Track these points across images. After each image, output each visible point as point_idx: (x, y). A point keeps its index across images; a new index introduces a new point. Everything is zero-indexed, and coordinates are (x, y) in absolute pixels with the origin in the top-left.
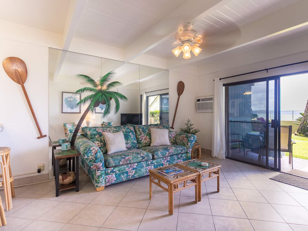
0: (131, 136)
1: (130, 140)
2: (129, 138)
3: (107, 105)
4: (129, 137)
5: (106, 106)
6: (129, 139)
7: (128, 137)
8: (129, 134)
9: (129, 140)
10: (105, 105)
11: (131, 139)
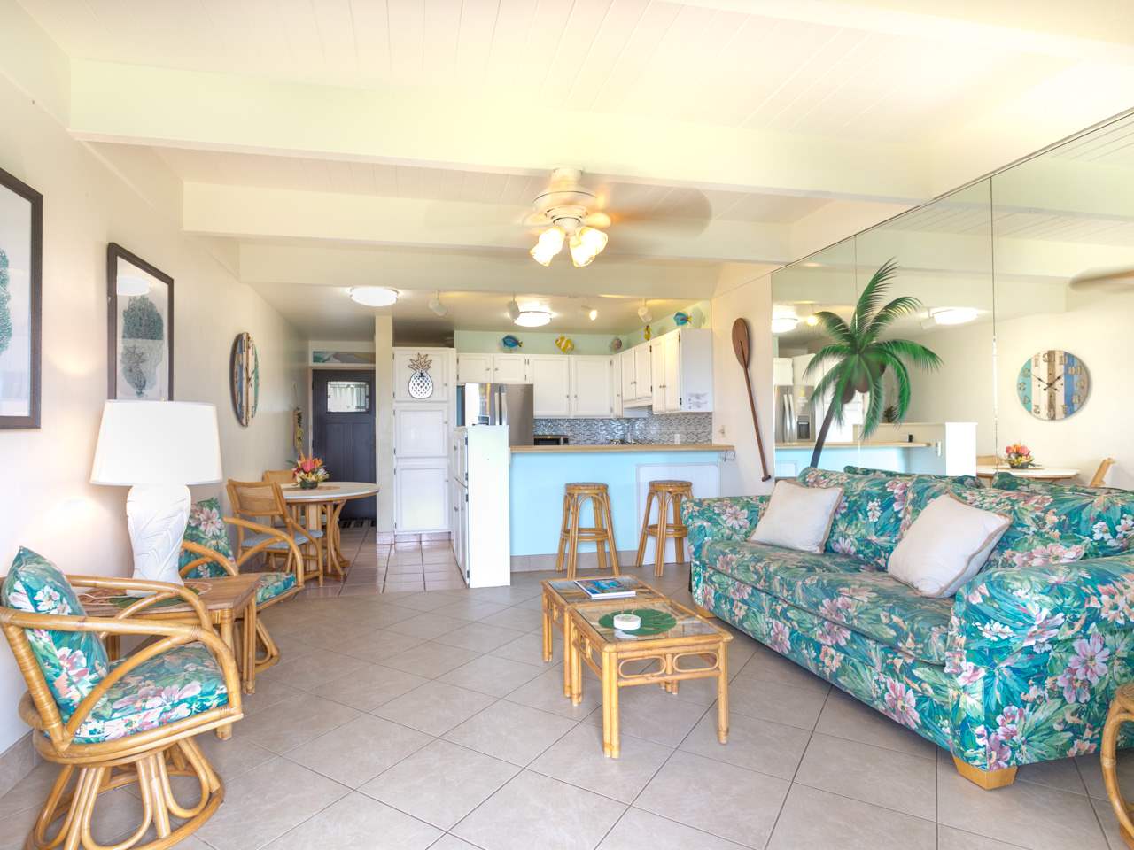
0: (869, 513)
1: (859, 525)
2: (858, 518)
3: (873, 393)
4: (860, 515)
5: (871, 396)
6: (855, 522)
7: (856, 514)
8: (865, 503)
9: (853, 527)
10: (867, 395)
11: (863, 524)
